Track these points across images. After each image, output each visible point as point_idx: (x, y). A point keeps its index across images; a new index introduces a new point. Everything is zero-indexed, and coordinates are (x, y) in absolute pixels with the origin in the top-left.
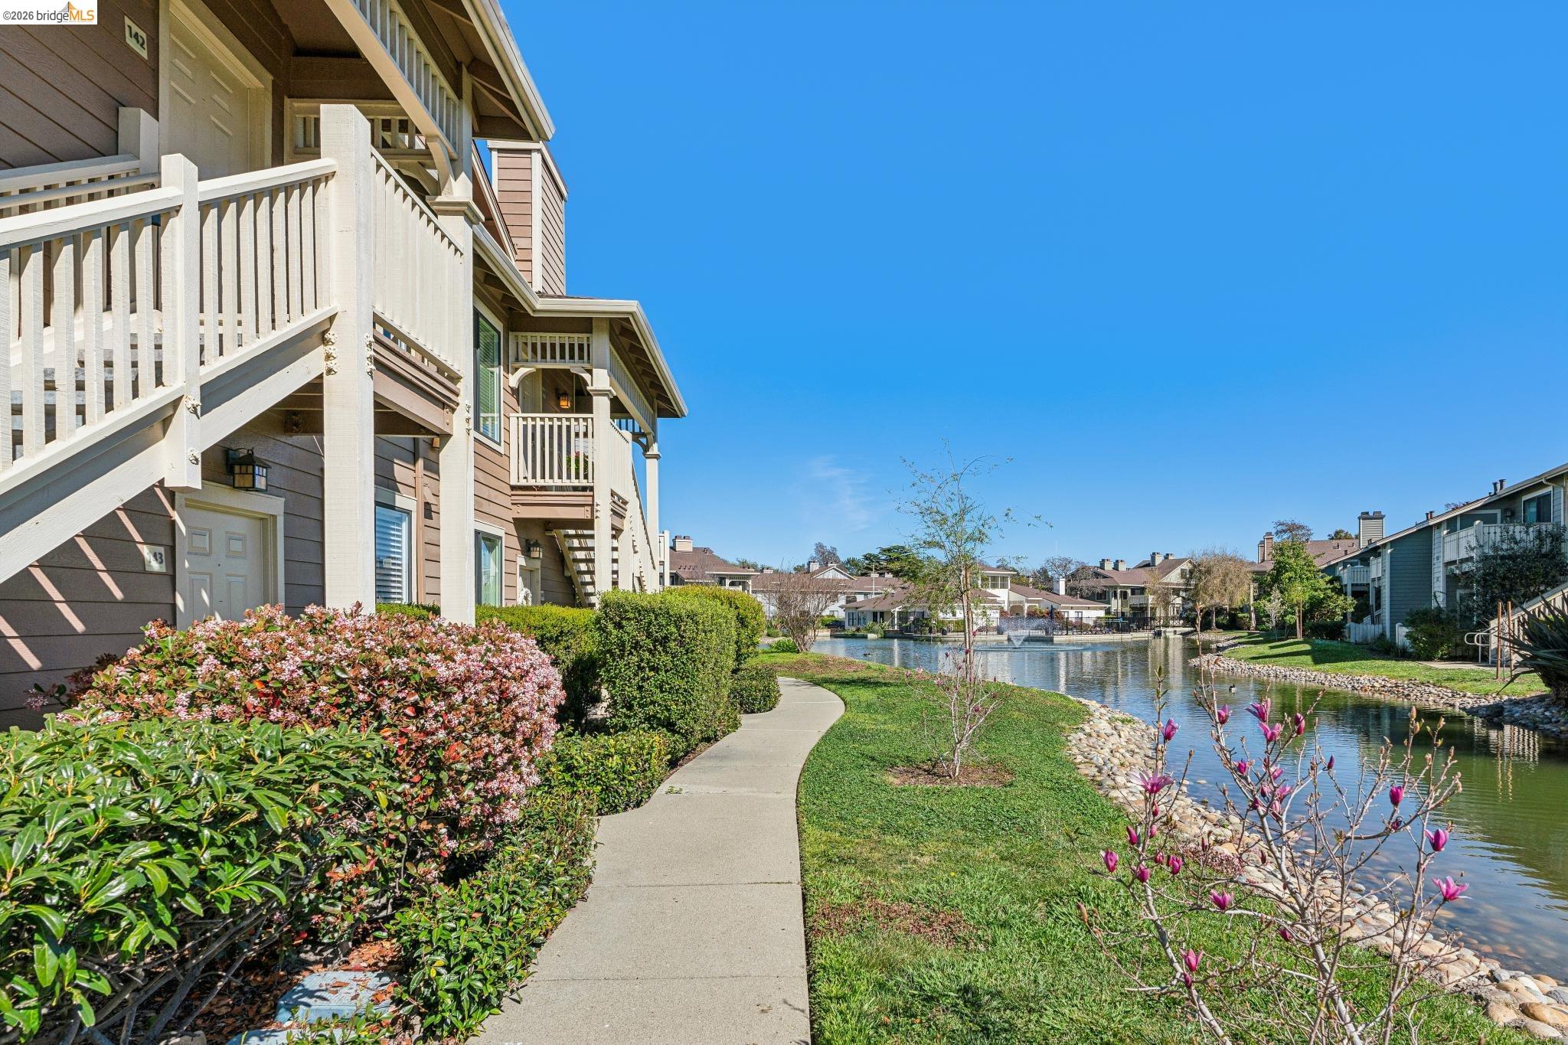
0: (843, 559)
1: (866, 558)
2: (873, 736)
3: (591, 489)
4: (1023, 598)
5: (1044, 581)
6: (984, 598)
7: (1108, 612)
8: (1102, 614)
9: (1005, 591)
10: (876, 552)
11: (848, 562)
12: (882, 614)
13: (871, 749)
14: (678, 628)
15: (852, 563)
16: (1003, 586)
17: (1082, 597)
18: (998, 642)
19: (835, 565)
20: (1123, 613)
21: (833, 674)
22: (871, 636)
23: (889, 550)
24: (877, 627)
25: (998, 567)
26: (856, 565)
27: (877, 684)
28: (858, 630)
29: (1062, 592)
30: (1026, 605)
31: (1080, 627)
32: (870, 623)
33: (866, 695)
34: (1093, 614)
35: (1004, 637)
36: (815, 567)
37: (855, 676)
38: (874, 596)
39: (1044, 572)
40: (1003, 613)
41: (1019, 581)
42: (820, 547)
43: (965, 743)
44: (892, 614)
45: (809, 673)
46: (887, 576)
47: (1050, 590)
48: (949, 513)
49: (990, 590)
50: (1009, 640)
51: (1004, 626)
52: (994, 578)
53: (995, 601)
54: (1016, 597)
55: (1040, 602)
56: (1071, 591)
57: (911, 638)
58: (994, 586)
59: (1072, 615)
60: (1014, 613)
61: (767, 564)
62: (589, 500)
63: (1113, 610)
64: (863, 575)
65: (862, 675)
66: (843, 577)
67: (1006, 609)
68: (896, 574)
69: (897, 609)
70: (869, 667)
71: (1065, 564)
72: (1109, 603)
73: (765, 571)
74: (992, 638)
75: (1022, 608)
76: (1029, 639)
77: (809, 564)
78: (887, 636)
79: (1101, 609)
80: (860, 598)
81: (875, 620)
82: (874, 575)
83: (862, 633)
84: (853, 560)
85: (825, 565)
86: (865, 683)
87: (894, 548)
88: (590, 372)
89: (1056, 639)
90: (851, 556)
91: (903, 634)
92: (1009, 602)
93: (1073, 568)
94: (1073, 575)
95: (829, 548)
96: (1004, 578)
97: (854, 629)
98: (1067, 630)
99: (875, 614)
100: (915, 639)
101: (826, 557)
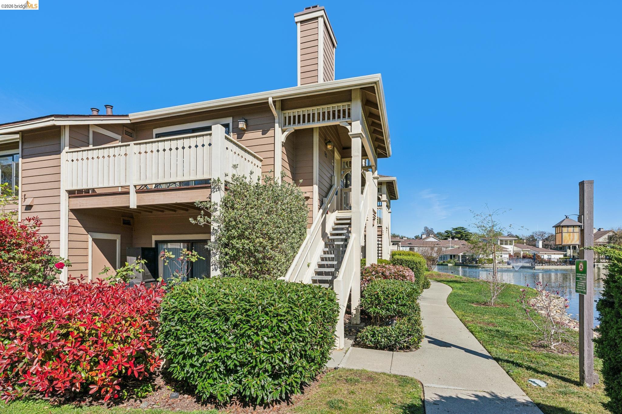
0: (436, 233)
1: (446, 232)
2: (465, 296)
3: (381, 227)
4: (521, 249)
5: (532, 241)
6: (502, 250)
7: (565, 255)
8: (562, 256)
9: (512, 246)
10: (450, 230)
11: (438, 233)
12: (454, 256)
13: (466, 299)
14: (416, 265)
15: (440, 234)
16: (510, 244)
17: (551, 249)
18: (508, 268)
19: (433, 236)
20: (574, 256)
21: (443, 279)
22: (449, 265)
23: (456, 229)
24: (452, 261)
25: (508, 235)
26: (441, 235)
27: (460, 282)
28: (444, 262)
29: (541, 246)
30: (522, 253)
31: (549, 262)
32: (449, 259)
33: (458, 285)
34: (557, 256)
35: (511, 266)
36: (424, 236)
37: (452, 280)
38: (451, 248)
39: (532, 237)
40: (510, 256)
41: (519, 241)
42: (426, 228)
43: (495, 297)
44: (459, 256)
45: (434, 278)
46: (455, 239)
47: (535, 246)
48: (488, 226)
49: (504, 246)
50: (513, 267)
51: (511, 262)
52: (506, 241)
53: (507, 251)
54: (516, 249)
55: (530, 251)
56: (545, 246)
57: (467, 266)
58: (506, 244)
59: (546, 257)
60: (515, 257)
61: (404, 235)
62: (381, 229)
63: (568, 255)
64: (444, 239)
65: (454, 279)
66: (436, 240)
67: (512, 254)
68: (459, 239)
69: (461, 254)
70: (456, 277)
71: (542, 234)
72: (566, 251)
73: (404, 238)
74: (506, 266)
75: (520, 254)
76: (523, 267)
77: (422, 235)
78: (457, 265)
79: (561, 254)
80: (444, 249)
81: (451, 258)
82: (450, 239)
83: (445, 263)
84: (440, 233)
85: (428, 236)
86: (456, 282)
87: (459, 228)
88: (381, 195)
89: (536, 267)
90: (439, 232)
91: (463, 265)
92: (514, 251)
93: (546, 236)
94: (546, 239)
95: (430, 229)
96: (511, 241)
97: (442, 262)
98: (542, 263)
99: (451, 256)
100: (470, 267)
101: (429, 232)
